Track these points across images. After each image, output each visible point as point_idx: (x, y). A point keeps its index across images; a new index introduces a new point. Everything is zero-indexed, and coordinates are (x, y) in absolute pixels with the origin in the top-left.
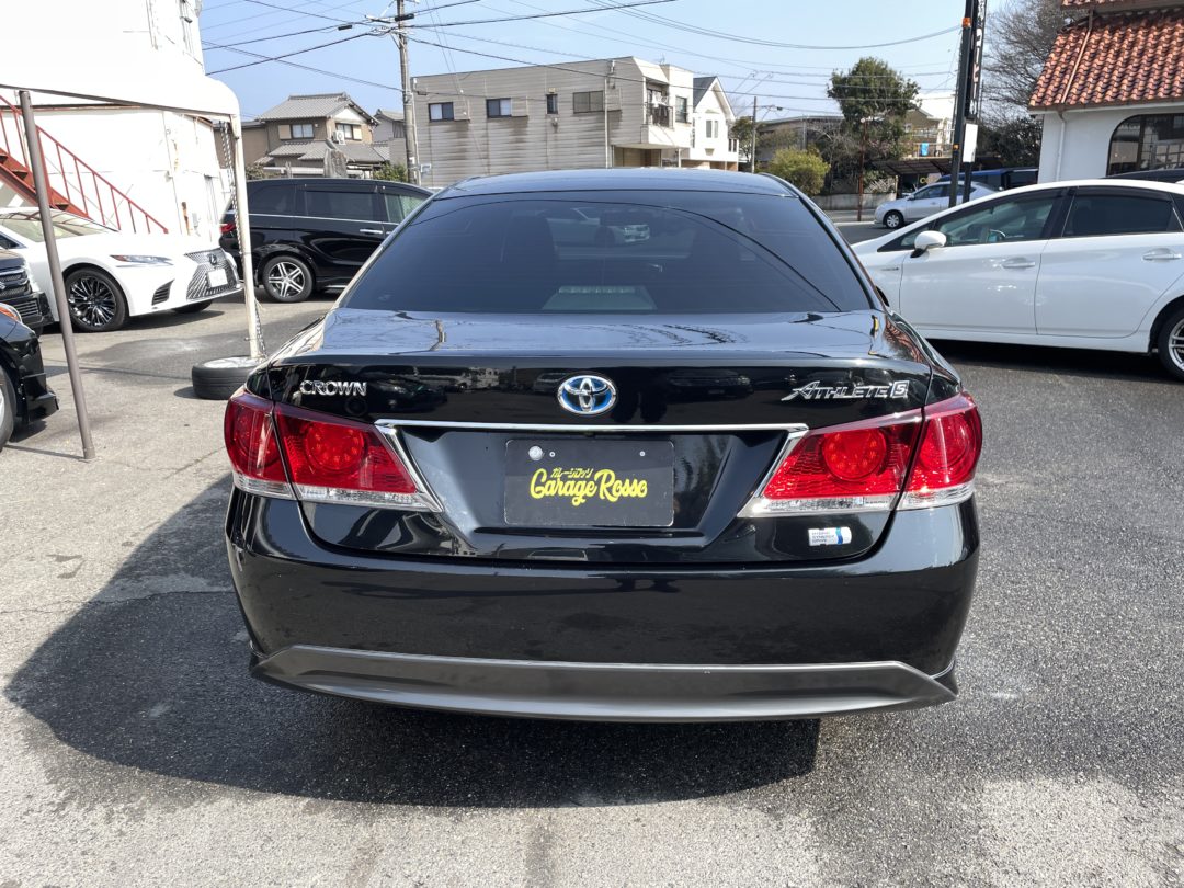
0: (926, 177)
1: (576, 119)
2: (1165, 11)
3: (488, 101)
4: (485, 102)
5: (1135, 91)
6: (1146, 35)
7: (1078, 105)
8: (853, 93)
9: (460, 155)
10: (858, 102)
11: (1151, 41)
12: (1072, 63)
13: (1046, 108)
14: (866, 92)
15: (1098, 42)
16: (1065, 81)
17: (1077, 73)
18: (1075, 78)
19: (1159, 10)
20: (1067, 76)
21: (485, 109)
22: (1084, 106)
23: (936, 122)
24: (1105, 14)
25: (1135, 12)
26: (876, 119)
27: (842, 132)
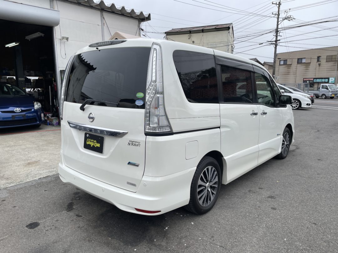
1: (327, 63)
3: (298, 59)
4: (297, 59)
9: (288, 73)
21: (297, 61)
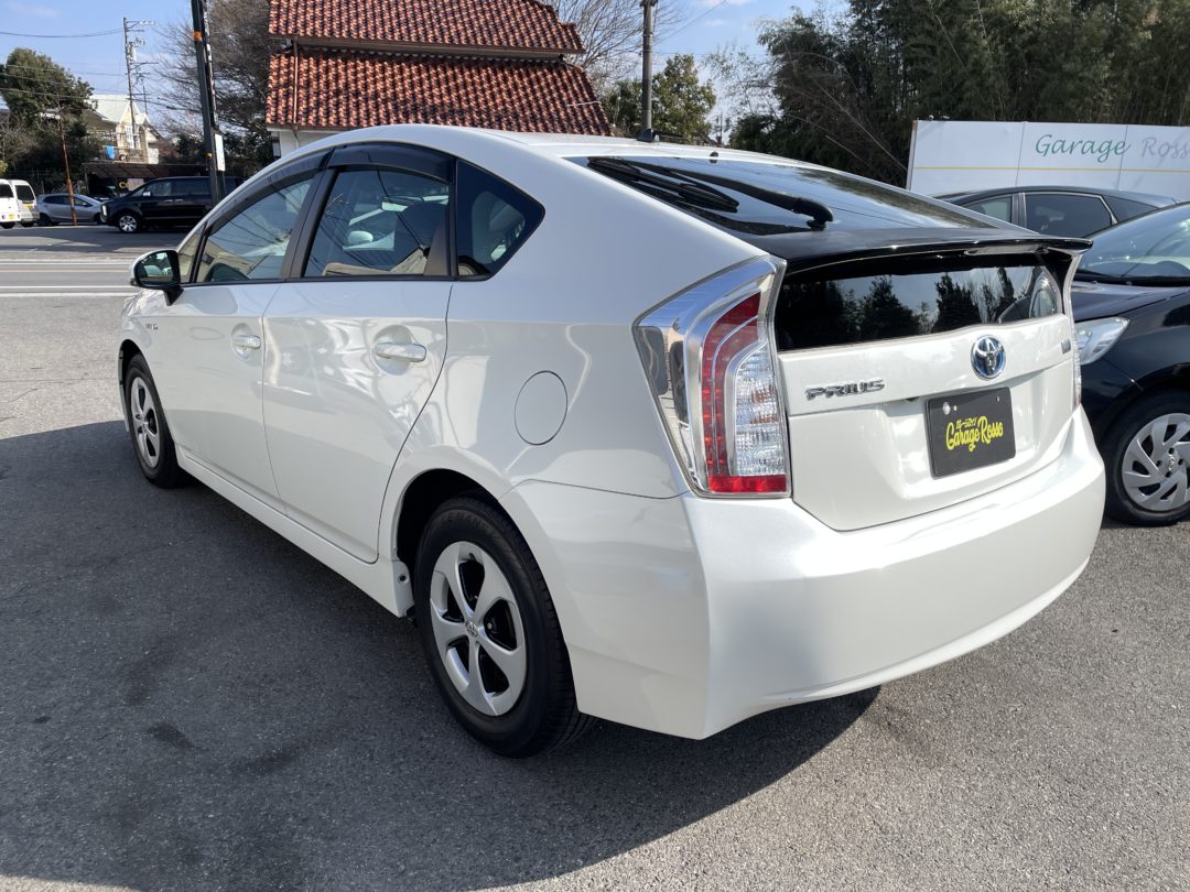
0: (126, 182)
2: (353, 52)
5: (351, 119)
6: (345, 70)
7: (308, 126)
8: (15, 83)
10: (25, 94)
11: (351, 78)
12: (291, 88)
13: (281, 127)
14: (30, 84)
15: (308, 71)
16: (291, 104)
17: (298, 99)
18: (298, 102)
19: (349, 49)
20: (291, 99)
22: (314, 128)
23: (112, 126)
24: (306, 46)
25: (330, 48)
26: (49, 115)
27: (13, 126)
